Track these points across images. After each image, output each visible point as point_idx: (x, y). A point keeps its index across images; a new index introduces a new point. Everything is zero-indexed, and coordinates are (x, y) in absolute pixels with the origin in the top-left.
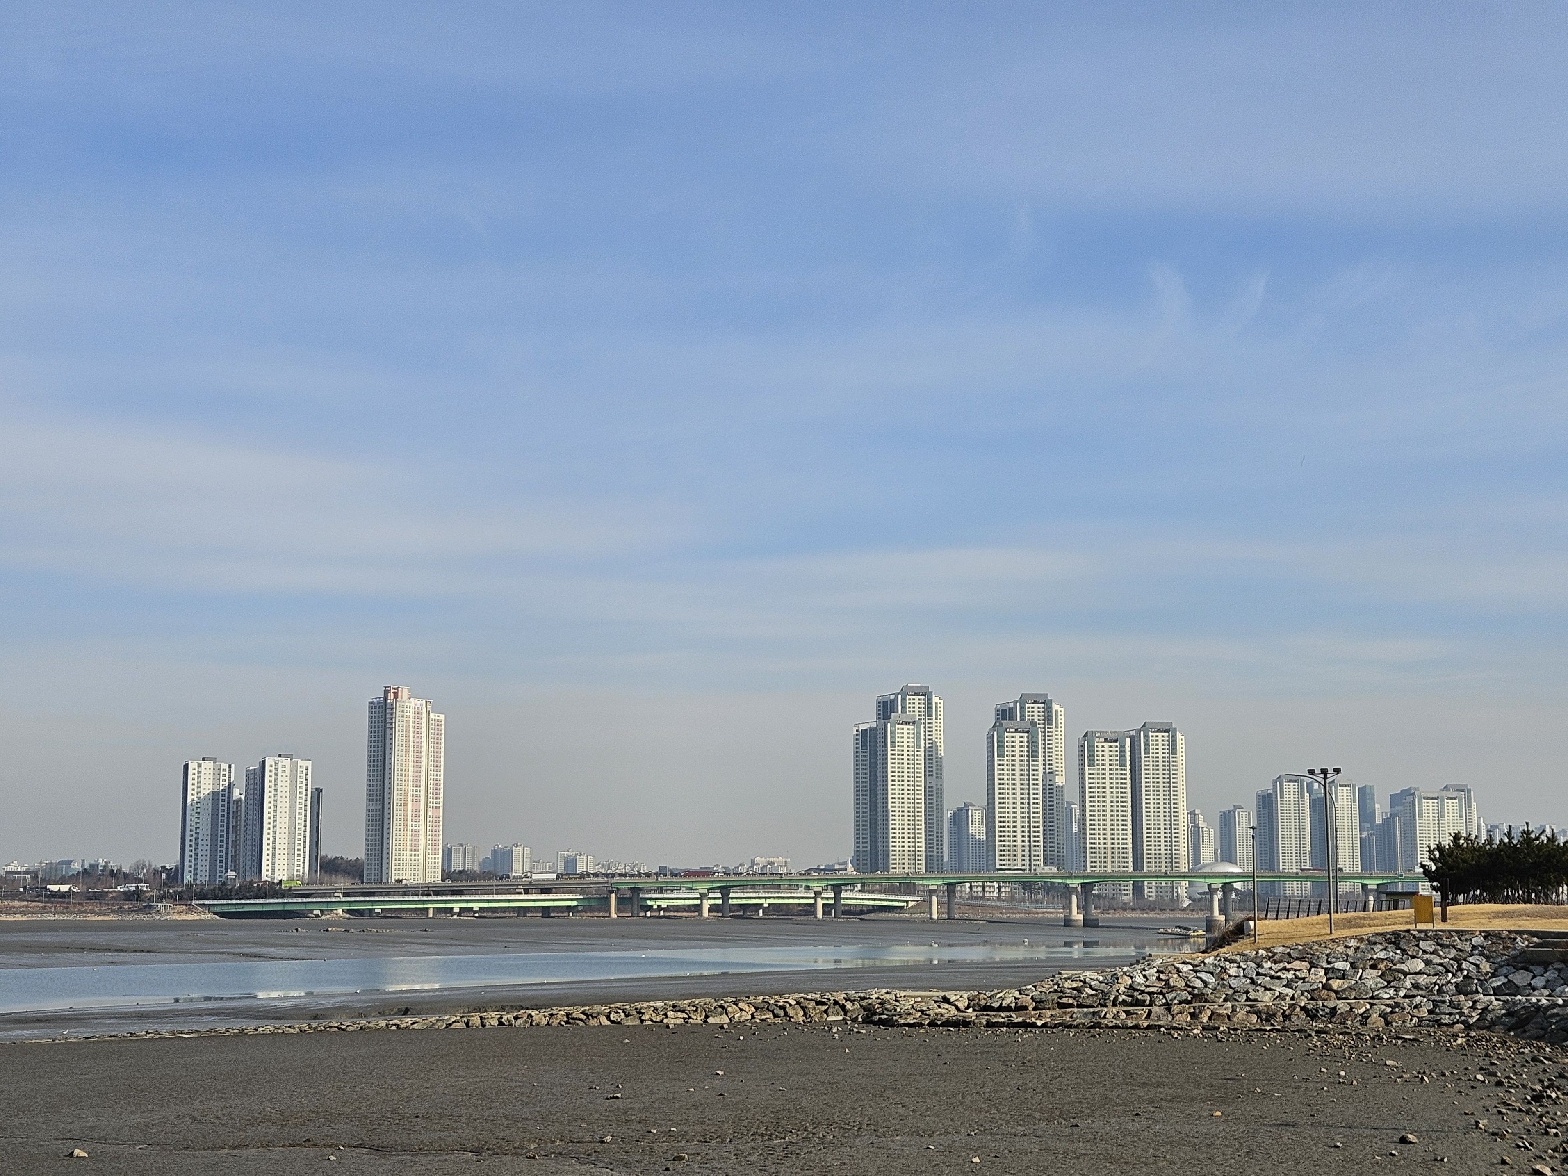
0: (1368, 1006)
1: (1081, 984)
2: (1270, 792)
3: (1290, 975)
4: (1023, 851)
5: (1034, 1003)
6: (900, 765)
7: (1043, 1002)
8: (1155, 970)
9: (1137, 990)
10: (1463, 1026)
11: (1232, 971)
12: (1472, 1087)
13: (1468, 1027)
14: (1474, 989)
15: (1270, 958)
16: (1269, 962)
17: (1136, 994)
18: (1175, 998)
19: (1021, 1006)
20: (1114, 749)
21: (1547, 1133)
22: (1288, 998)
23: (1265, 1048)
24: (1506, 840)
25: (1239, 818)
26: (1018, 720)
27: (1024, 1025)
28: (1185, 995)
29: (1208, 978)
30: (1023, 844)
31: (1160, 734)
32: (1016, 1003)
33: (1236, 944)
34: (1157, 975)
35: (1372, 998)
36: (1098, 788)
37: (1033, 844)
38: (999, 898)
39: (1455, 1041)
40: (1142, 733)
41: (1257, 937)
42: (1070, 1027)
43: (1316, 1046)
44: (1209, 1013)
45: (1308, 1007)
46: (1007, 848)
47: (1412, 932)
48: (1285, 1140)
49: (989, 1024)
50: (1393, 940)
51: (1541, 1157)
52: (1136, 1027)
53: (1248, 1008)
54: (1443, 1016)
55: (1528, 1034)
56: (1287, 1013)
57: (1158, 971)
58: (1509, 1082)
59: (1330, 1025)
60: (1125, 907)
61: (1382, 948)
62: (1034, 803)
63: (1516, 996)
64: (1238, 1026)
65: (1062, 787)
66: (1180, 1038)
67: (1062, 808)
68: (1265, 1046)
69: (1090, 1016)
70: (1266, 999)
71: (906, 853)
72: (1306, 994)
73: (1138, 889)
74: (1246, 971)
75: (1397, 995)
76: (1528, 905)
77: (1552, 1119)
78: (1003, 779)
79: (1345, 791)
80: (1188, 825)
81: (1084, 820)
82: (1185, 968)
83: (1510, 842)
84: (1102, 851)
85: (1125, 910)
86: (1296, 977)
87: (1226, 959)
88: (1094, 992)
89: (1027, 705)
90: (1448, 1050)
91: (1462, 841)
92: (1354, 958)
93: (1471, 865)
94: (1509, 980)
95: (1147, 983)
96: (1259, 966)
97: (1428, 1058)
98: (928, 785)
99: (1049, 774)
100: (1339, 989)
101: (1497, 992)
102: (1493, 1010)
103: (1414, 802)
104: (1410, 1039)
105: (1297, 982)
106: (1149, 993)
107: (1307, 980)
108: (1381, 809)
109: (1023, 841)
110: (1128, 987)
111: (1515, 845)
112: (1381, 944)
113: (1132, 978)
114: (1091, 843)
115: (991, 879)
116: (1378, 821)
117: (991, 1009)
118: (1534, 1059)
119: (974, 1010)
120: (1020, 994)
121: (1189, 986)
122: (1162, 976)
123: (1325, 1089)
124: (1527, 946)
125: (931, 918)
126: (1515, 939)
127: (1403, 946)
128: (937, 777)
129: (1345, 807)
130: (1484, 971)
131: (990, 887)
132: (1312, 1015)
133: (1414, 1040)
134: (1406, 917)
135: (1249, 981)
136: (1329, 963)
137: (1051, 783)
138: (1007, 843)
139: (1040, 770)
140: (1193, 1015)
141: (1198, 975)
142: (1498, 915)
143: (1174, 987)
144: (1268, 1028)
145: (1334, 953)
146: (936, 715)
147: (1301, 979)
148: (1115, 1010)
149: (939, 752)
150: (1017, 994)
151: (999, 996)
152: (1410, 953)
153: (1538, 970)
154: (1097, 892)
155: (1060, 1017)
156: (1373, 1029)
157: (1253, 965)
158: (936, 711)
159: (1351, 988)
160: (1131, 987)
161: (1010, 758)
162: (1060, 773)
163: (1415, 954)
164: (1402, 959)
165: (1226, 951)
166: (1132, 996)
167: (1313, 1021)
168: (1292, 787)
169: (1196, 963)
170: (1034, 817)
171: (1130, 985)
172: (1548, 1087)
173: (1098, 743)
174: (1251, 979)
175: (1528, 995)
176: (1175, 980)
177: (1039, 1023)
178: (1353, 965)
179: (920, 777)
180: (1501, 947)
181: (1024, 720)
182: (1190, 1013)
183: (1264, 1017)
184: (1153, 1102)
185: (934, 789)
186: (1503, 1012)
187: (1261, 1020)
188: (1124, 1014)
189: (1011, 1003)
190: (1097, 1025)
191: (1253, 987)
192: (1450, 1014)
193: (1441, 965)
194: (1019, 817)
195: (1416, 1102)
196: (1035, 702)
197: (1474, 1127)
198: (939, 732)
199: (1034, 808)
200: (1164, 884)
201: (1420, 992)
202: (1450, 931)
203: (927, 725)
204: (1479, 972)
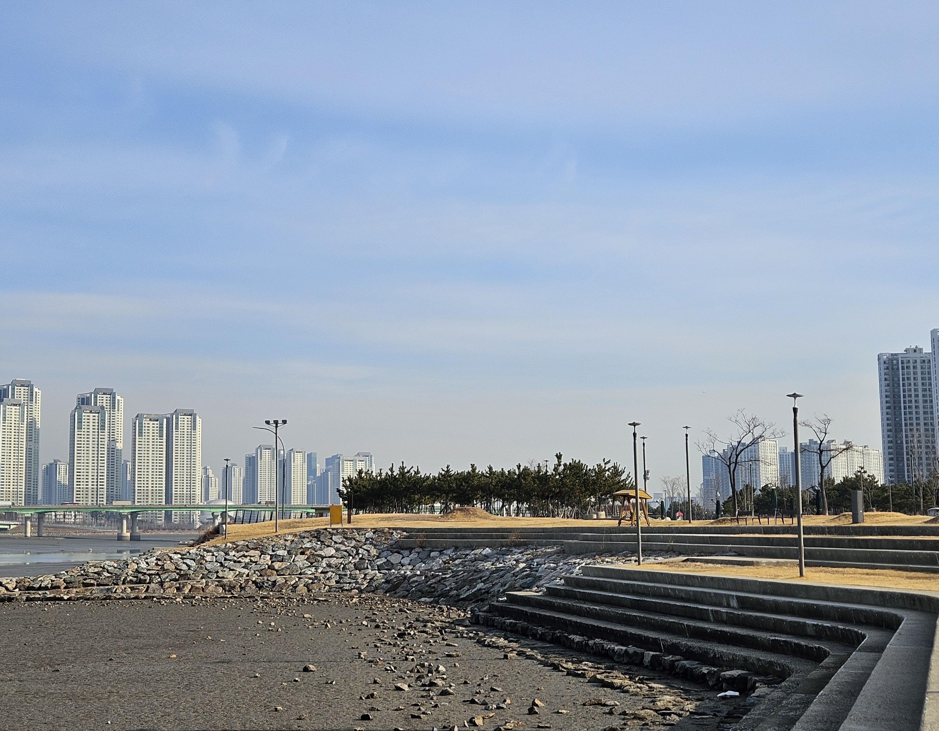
0: (297, 579)
1: (101, 569)
2: (254, 455)
3: (247, 560)
4: (93, 491)
5: (65, 584)
6: (8, 433)
7: (71, 583)
8: (155, 558)
9: (141, 573)
10: (357, 591)
11: (208, 558)
12: (359, 630)
13: (361, 591)
14: (366, 566)
15: (234, 548)
16: (233, 551)
17: (140, 575)
18: (167, 577)
19: (55, 586)
20: (156, 426)
21: (407, 659)
22: (245, 576)
23: (224, 609)
24: (390, 473)
25: (234, 471)
26: (93, 405)
27: (54, 599)
28: (175, 576)
29: (191, 563)
30: (93, 487)
31: (186, 417)
32: (52, 584)
33: (213, 540)
34: (156, 562)
35: (300, 574)
36: (144, 451)
37: (99, 487)
38: (74, 523)
39: (351, 601)
40: (174, 416)
41: (227, 535)
42: (88, 599)
43: (259, 607)
44: (190, 587)
45: (258, 581)
46: (82, 490)
47: (328, 530)
48: (219, 673)
49: (28, 599)
50: (316, 535)
51: (402, 677)
52: (136, 598)
53: (217, 583)
54: (345, 585)
55: (398, 595)
56: (243, 586)
57: (157, 559)
58: (383, 625)
59: (271, 593)
60: (159, 528)
61: (309, 540)
62: (101, 460)
63: (391, 570)
64: (208, 595)
65: (121, 450)
66: (165, 604)
67: (120, 463)
68: (224, 607)
69: (105, 592)
70: (230, 576)
71: (11, 493)
72: (257, 572)
73: (168, 516)
74: (217, 558)
75: (317, 571)
76: (401, 514)
77: (410, 649)
78: (80, 444)
79: (299, 456)
80: (202, 476)
81: (135, 472)
82: (176, 557)
83: (392, 474)
84: (145, 491)
85: (159, 530)
86: (251, 561)
87: (204, 550)
88: (109, 575)
89: (98, 396)
90: (346, 606)
91: (363, 475)
92: (290, 547)
93: (368, 489)
94: (388, 560)
95: (148, 568)
96: (227, 554)
97: (333, 612)
98: (29, 447)
99: (113, 441)
100: (279, 569)
101: (380, 568)
102: (377, 579)
103: (339, 462)
104: (322, 601)
105: (251, 565)
106: (149, 575)
107: (258, 563)
108: (320, 467)
109: (93, 485)
110: (134, 570)
111: (395, 476)
112: (308, 538)
113: (138, 564)
114: (138, 487)
115: (69, 510)
116: (318, 474)
117: (33, 588)
118: (401, 610)
119: (20, 590)
120: (56, 577)
121: (178, 569)
122: (159, 563)
123: (258, 635)
124: (400, 538)
125: (26, 536)
126: (392, 533)
127: (322, 539)
128: (35, 442)
129: (299, 465)
130: (373, 554)
131: (69, 515)
132: (259, 586)
133: (325, 601)
134: (325, 522)
135: (219, 564)
136: (273, 551)
137: (113, 447)
138: (82, 486)
139: (106, 438)
140: (178, 589)
141: (185, 561)
142: (382, 519)
143: (167, 570)
144: (229, 596)
145: (277, 544)
146: (36, 400)
147: (254, 562)
148: (123, 587)
149: (37, 425)
150: (53, 578)
151: (39, 579)
152: (326, 544)
153: (406, 553)
154: (141, 519)
155: (83, 592)
156: (299, 595)
157: (223, 554)
158: (36, 397)
159: (287, 568)
160: (137, 571)
161: (86, 430)
162: (119, 441)
163: (329, 544)
164: (321, 547)
165: (206, 545)
166: (137, 577)
167: (260, 590)
168: (267, 453)
169: (184, 553)
170: (100, 470)
171: (136, 570)
172: (409, 628)
173: (145, 422)
174: (221, 563)
175: (399, 570)
176: (168, 565)
177: (66, 597)
178: (289, 553)
179: (23, 442)
180: (384, 538)
181: (96, 405)
182: (176, 588)
183: (227, 589)
184: (126, 650)
185: (33, 450)
186: (383, 580)
187: (225, 591)
188: (129, 590)
189: (48, 584)
190: (109, 598)
191: (222, 568)
192: (350, 583)
193: (346, 551)
194: (90, 469)
195: (320, 641)
196: (104, 394)
197: (358, 657)
198: (37, 412)
199: (101, 463)
200: (185, 513)
201: (332, 570)
202: (352, 529)
203: (29, 407)
204: (369, 555)
